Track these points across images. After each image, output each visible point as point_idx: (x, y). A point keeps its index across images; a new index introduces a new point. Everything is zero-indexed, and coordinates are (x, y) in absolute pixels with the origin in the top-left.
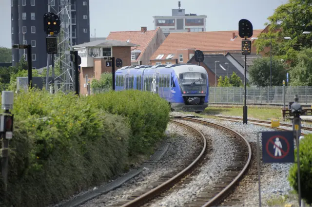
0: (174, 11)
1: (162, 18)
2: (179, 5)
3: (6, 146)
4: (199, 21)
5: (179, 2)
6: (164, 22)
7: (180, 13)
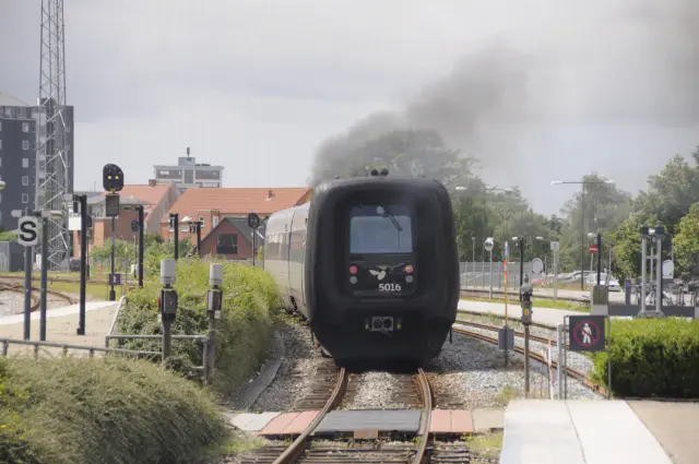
0: (181, 159)
1: (164, 168)
2: (188, 153)
3: (213, 326)
4: (213, 174)
5: (188, 149)
6: (167, 173)
7: (189, 163)
